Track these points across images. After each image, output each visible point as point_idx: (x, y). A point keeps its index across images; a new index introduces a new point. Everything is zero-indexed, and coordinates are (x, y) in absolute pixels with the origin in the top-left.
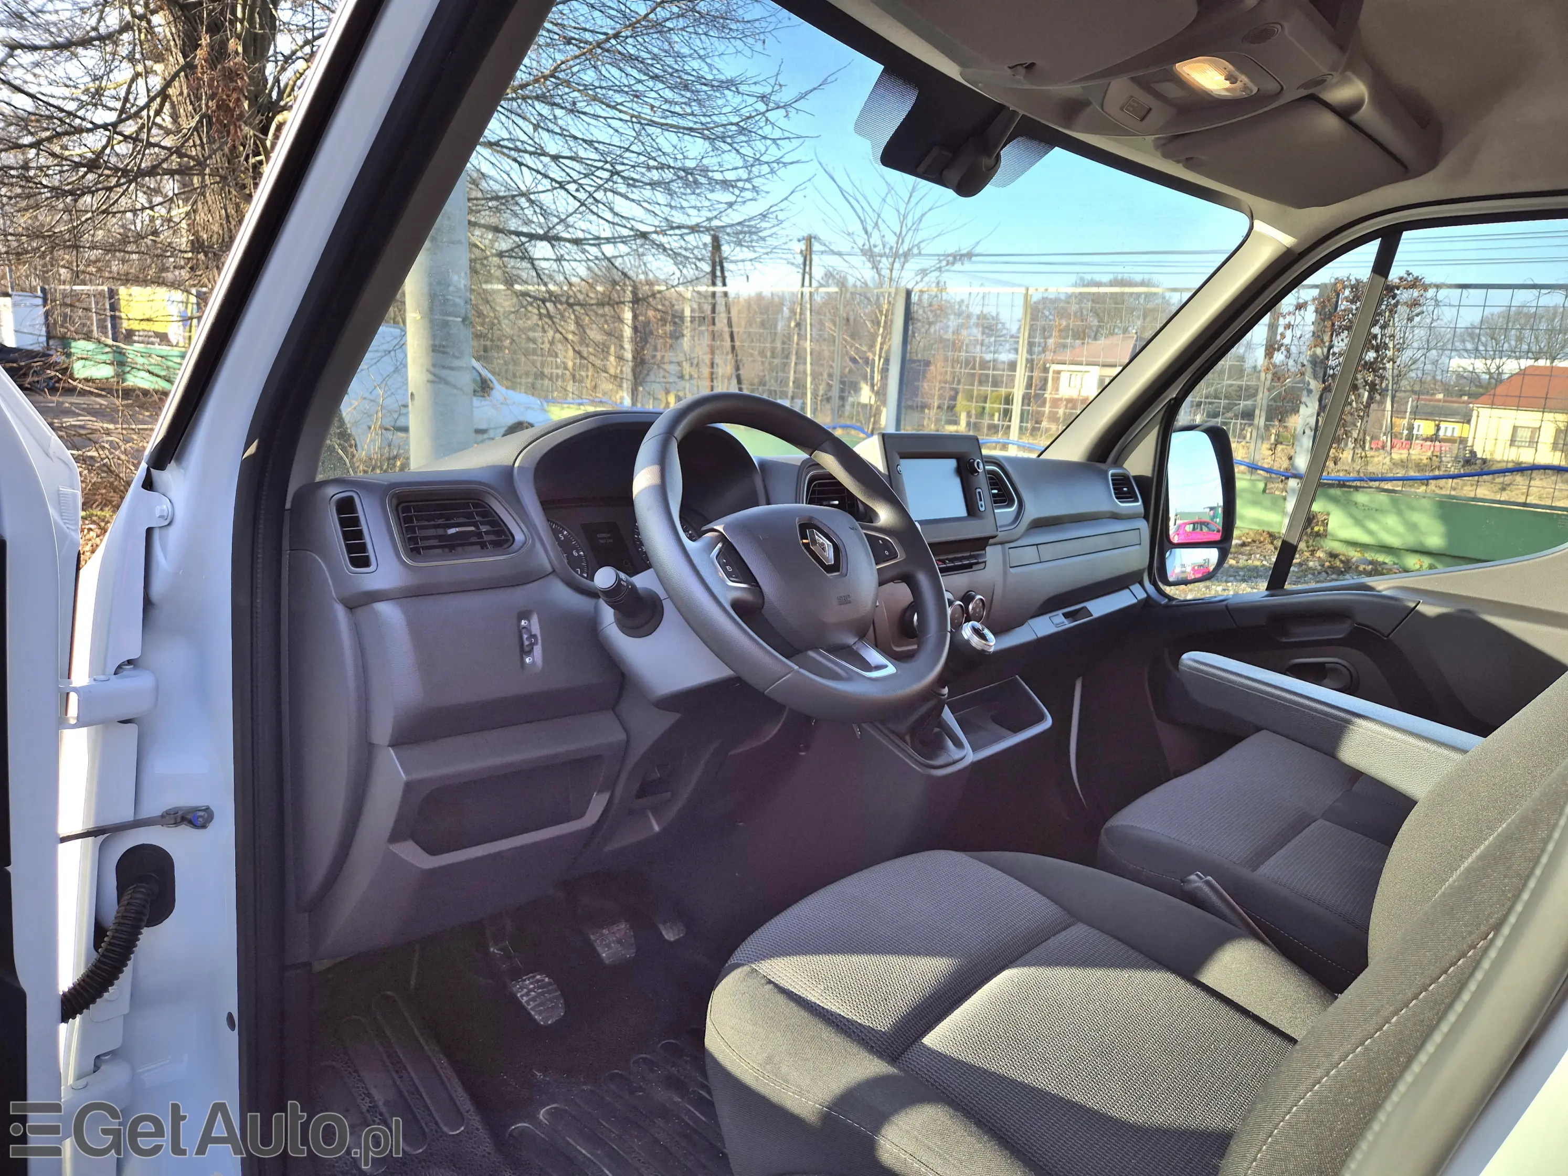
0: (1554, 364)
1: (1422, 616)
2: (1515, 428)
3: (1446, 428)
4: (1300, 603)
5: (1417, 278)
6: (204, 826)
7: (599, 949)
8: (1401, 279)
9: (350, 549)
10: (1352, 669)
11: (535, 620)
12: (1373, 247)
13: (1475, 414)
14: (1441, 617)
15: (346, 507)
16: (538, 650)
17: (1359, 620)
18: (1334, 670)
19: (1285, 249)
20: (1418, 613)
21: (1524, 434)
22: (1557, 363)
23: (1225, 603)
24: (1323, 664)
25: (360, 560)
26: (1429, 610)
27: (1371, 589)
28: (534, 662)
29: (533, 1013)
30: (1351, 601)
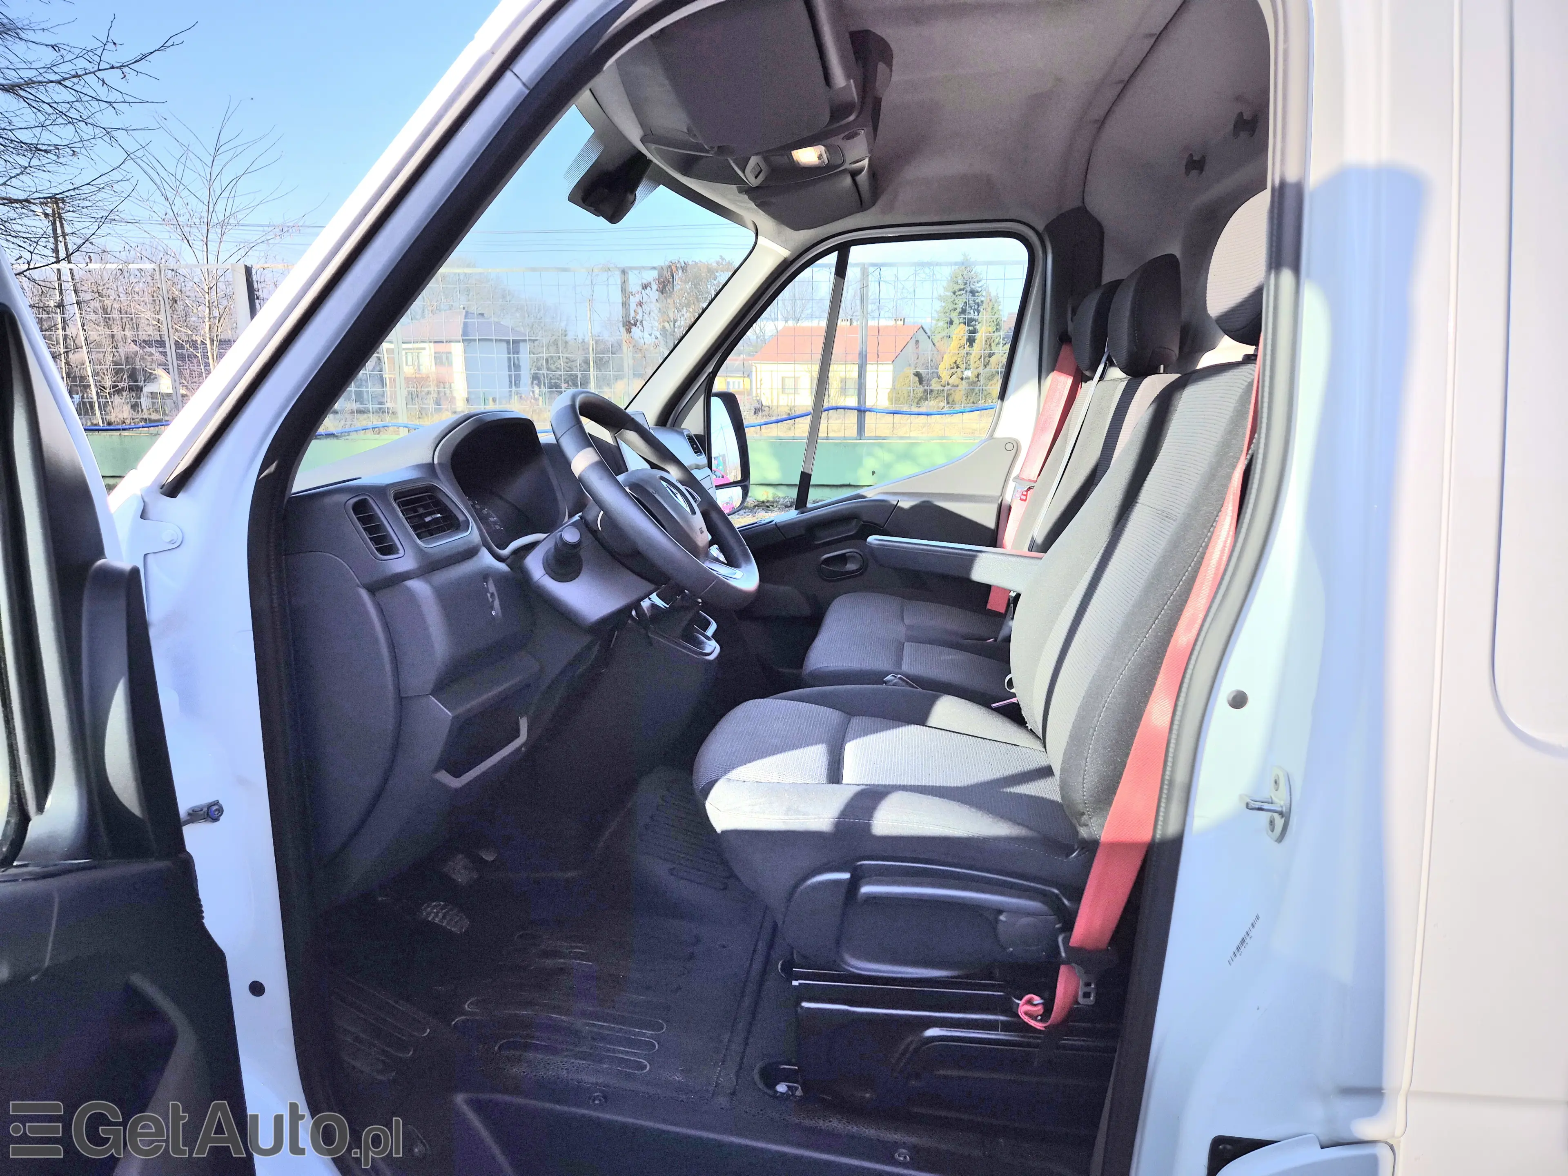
0: (798, 324)
1: (901, 509)
2: (783, 379)
3: (734, 383)
4: (819, 516)
5: (729, 262)
6: (216, 820)
7: (454, 877)
8: (718, 263)
9: (376, 541)
10: (861, 553)
11: (491, 582)
12: (833, 257)
13: (754, 369)
14: (913, 508)
15: (361, 508)
16: (497, 603)
17: (865, 519)
18: (853, 557)
19: (783, 259)
20: (899, 507)
21: (790, 383)
22: (800, 324)
23: (774, 523)
24: (844, 554)
25: (388, 549)
26: (906, 504)
27: (864, 497)
28: (497, 614)
29: (449, 928)
30: (855, 508)
